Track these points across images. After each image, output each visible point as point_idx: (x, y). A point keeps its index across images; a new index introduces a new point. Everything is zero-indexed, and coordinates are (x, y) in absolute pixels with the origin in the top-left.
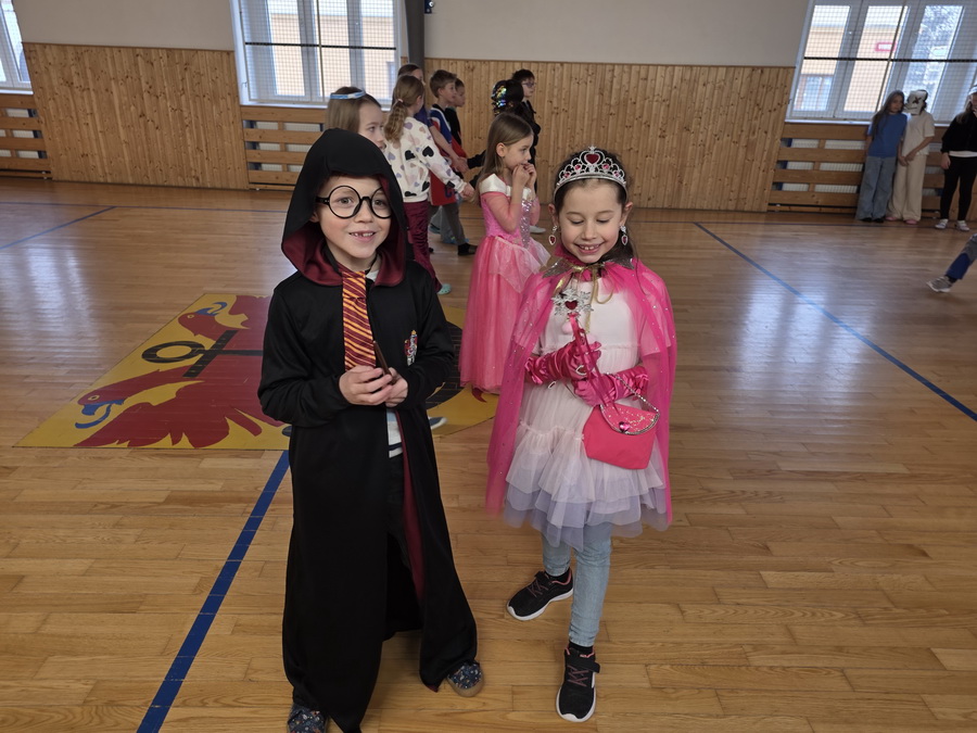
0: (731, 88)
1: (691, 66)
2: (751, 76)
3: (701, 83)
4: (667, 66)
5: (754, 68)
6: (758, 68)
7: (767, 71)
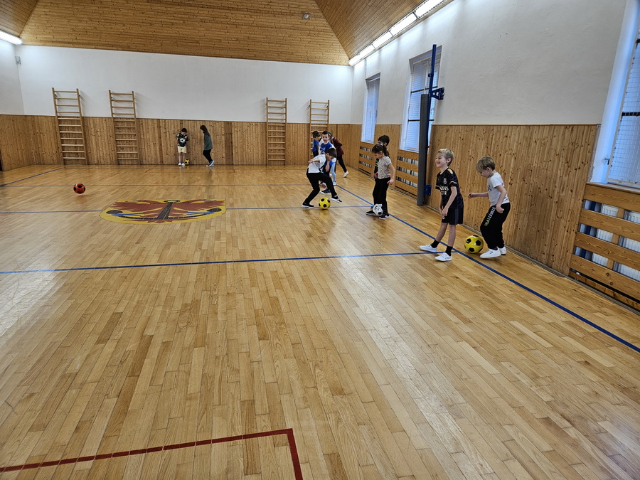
0: (551, 145)
1: (530, 126)
2: (564, 134)
3: (534, 140)
4: (518, 126)
5: (566, 126)
6: (570, 126)
7: (575, 129)
